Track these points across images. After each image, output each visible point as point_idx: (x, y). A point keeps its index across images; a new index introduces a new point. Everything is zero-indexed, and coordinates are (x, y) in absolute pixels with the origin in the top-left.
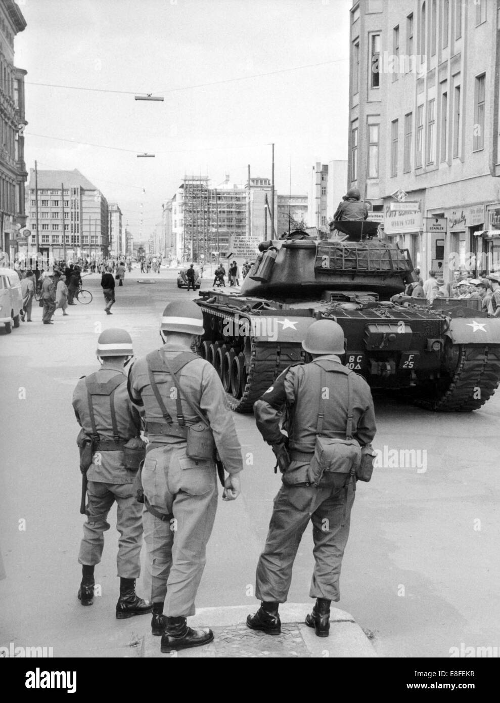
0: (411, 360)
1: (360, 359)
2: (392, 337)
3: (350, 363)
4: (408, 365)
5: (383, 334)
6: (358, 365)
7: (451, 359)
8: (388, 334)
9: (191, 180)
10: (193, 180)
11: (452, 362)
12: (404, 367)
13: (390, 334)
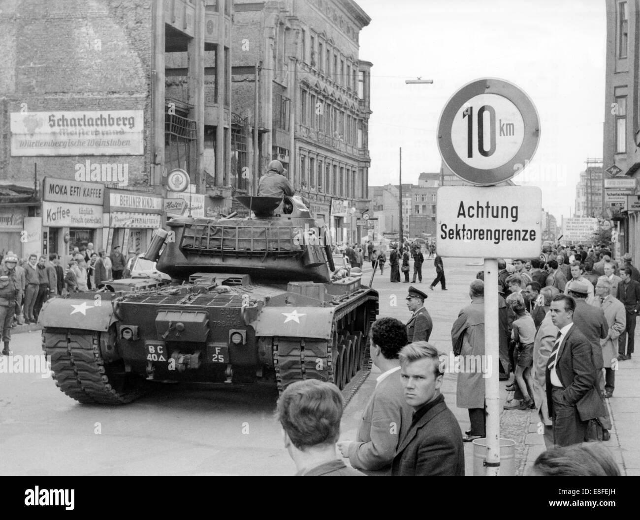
0: (219, 353)
1: (160, 350)
2: (180, 326)
3: (151, 354)
4: (218, 359)
5: (168, 322)
6: (161, 357)
7: (263, 354)
8: (174, 323)
9: (593, 163)
10: (595, 162)
11: (265, 357)
12: (213, 360)
13: (176, 322)
